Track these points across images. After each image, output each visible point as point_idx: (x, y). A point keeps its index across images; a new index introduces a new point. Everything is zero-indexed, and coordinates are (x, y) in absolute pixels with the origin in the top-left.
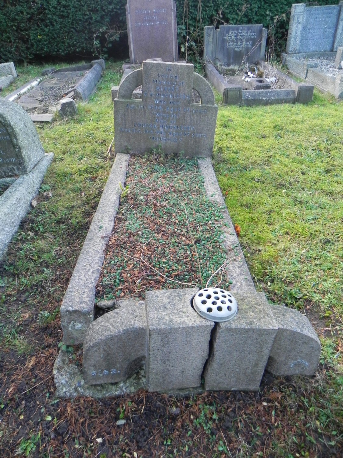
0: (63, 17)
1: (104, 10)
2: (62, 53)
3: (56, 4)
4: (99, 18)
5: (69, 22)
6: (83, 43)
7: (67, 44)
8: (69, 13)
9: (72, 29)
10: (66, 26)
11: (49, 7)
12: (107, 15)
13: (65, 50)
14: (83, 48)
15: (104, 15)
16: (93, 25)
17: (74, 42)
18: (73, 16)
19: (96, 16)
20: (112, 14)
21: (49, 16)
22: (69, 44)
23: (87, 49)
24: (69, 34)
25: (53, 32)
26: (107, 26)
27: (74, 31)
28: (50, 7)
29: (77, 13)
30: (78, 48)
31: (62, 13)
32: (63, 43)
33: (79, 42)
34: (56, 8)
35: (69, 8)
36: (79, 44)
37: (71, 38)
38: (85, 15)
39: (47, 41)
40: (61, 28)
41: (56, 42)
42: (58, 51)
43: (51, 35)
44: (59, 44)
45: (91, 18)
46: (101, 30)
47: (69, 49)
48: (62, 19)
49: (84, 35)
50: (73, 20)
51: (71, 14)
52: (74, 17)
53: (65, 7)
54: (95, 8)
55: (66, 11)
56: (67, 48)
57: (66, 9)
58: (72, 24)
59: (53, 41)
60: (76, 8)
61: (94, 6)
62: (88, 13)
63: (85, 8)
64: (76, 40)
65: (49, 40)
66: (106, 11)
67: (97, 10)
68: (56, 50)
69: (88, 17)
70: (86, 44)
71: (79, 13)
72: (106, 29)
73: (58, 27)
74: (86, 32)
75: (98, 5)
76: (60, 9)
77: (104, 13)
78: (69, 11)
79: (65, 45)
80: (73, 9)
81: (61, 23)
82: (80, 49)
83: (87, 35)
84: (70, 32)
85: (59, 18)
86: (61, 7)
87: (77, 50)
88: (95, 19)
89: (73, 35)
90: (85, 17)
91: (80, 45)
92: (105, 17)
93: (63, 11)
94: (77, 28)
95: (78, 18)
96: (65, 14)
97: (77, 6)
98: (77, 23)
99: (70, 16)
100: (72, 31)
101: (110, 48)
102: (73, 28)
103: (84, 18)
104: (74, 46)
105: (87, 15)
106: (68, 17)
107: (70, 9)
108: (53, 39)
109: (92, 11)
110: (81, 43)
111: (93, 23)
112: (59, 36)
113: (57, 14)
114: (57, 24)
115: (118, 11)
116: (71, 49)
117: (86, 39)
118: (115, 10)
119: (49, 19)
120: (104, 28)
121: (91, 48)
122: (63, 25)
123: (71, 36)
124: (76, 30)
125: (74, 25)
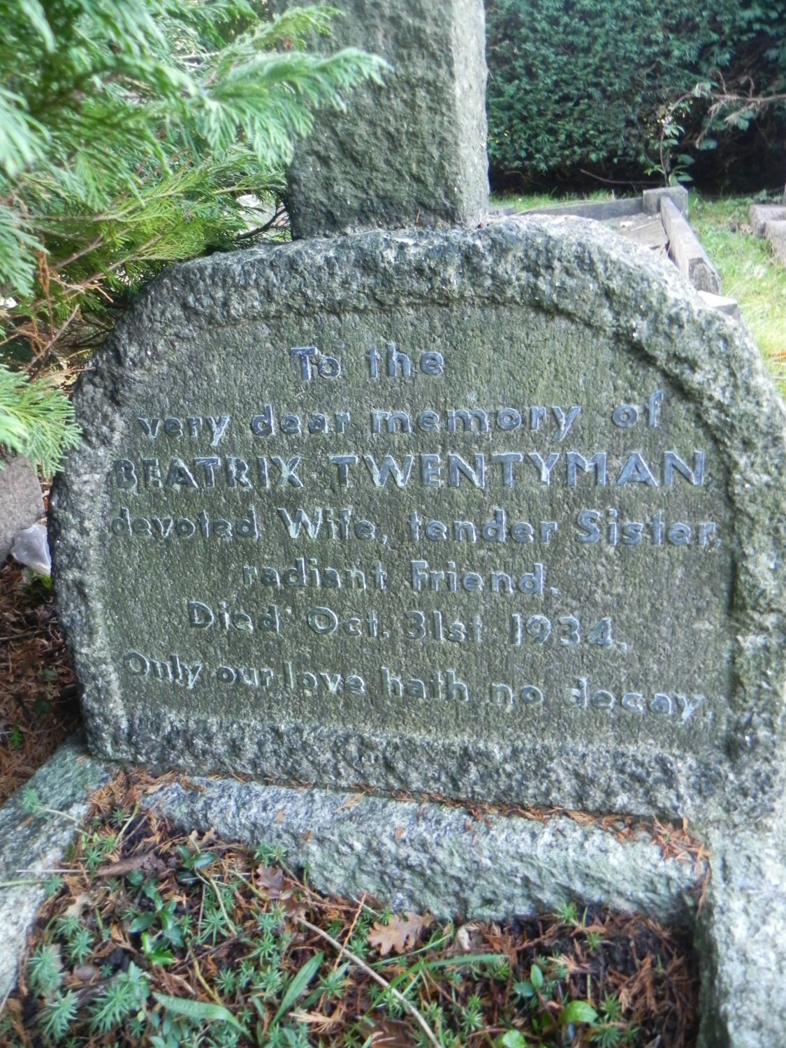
0: (571, 48)
1: (717, 27)
2: (543, 166)
3: (558, 10)
4: (694, 53)
5: (587, 66)
6: (617, 135)
7: (562, 137)
8: (596, 38)
9: (591, 90)
10: (575, 78)
11: (534, 19)
12: (723, 45)
13: (554, 155)
14: (613, 153)
15: (713, 43)
16: (667, 78)
17: (588, 131)
18: (605, 45)
19: (686, 47)
20: (744, 38)
21: (529, 46)
22: (569, 136)
23: (625, 154)
24: (577, 104)
25: (529, 98)
26: (718, 80)
27: (597, 94)
28: (539, 17)
29: (624, 36)
30: (597, 149)
31: (570, 38)
32: (552, 132)
33: (606, 131)
34: (554, 21)
35: (598, 21)
36: (603, 137)
37: (582, 117)
38: (648, 42)
39: (502, 123)
40: (556, 84)
41: (532, 129)
42: (530, 157)
43: (519, 106)
44: (536, 136)
45: (667, 54)
46: (696, 92)
47: (567, 152)
48: (565, 58)
49: (630, 109)
50: (603, 60)
51: (601, 41)
52: (610, 49)
53: (586, 15)
54: (690, 19)
55: (586, 29)
56: (562, 148)
57: (587, 24)
58: (597, 73)
59: (521, 126)
60: (625, 18)
61: (686, 11)
62: (660, 35)
63: (653, 21)
64: (595, 124)
65: (510, 120)
66: (727, 29)
67: (695, 27)
68: (523, 154)
69: (656, 49)
70: (627, 139)
71: (628, 36)
72: (713, 88)
73: (548, 81)
74: (638, 99)
75: (705, 8)
76: (566, 25)
77: (715, 37)
78: (597, 30)
79: (557, 141)
80: (612, 25)
81: (561, 70)
82: (604, 154)
83: (638, 110)
84: (581, 98)
85: (557, 54)
86: (572, 18)
87: (593, 157)
88: (680, 58)
89: (590, 107)
90: (648, 51)
91: (604, 143)
92: (716, 49)
93: (576, 32)
94: (611, 84)
95: (621, 53)
96: (582, 41)
97: (628, 12)
98: (614, 69)
99: (598, 47)
100: (590, 97)
101: (708, 151)
102: (596, 85)
103: (642, 52)
104: (586, 142)
105: (657, 43)
106: (587, 50)
107: (603, 25)
108: (524, 119)
109: (675, 29)
110: (609, 136)
111: (669, 71)
112: (546, 109)
113: (556, 39)
114: (546, 71)
115: (767, 28)
116: (574, 152)
117: (630, 123)
118: (757, 27)
119: (526, 54)
120: (708, 86)
121: (638, 153)
122: (564, 76)
123: (582, 112)
124: (604, 91)
125: (601, 76)
